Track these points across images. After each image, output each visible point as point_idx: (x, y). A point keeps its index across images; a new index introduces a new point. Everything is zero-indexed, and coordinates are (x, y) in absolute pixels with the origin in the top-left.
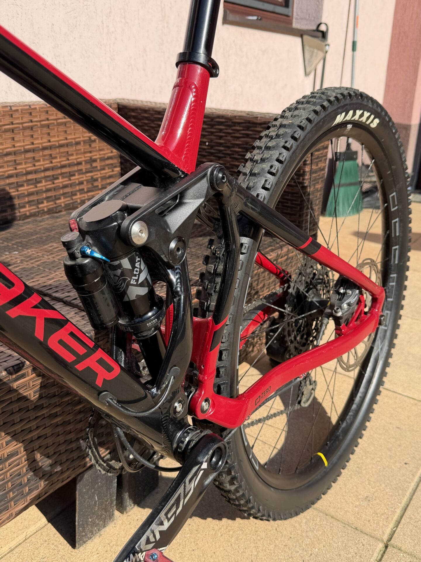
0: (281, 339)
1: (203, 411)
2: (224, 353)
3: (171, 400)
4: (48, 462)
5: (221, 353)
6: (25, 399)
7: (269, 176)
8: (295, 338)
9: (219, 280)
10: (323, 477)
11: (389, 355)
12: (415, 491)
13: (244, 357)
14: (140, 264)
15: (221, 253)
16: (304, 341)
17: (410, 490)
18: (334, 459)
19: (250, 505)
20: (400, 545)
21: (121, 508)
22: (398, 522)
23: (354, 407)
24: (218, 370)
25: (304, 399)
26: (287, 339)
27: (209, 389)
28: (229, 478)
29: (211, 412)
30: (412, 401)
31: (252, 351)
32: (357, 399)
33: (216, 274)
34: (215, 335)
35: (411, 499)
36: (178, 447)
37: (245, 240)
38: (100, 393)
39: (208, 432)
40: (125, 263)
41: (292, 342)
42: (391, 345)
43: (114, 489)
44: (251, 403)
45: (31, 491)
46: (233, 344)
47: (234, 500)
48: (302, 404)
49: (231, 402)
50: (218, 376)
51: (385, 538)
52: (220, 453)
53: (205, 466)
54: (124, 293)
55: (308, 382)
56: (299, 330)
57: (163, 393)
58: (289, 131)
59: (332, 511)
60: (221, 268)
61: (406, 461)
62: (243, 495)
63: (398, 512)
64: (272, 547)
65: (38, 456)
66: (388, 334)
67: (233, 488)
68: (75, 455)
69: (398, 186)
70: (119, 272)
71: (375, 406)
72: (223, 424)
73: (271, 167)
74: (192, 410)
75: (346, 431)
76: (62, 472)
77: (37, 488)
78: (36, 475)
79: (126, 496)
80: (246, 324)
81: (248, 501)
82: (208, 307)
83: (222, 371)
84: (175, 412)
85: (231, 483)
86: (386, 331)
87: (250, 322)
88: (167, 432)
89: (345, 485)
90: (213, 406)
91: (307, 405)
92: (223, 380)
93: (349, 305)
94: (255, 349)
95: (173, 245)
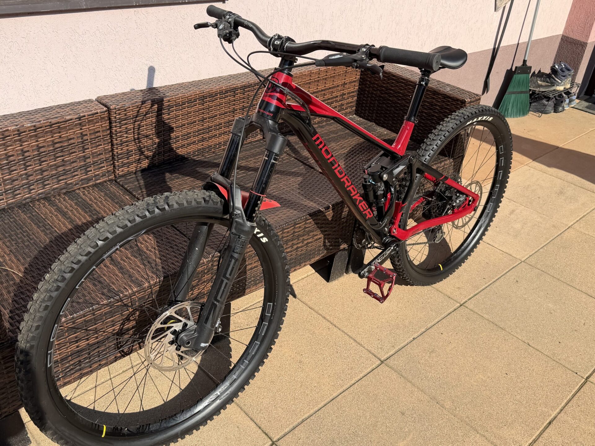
0: (429, 210)
1: (393, 233)
2: (404, 214)
3: (384, 227)
4: (329, 244)
5: (402, 214)
6: (328, 219)
7: (431, 151)
8: (436, 211)
9: (406, 188)
10: (439, 275)
11: (488, 225)
12: (483, 289)
13: (412, 216)
14: (383, 184)
15: (408, 178)
16: (440, 213)
17: (481, 289)
18: (447, 269)
19: (404, 272)
20: (467, 306)
21: (347, 272)
22: (470, 299)
23: (463, 247)
24: (401, 219)
25: (437, 239)
26: (432, 211)
27: (396, 226)
28: (398, 259)
29: (396, 233)
30: (501, 252)
31: (416, 213)
32: (465, 245)
33: (405, 186)
34: (402, 208)
35: (480, 292)
36: (384, 242)
37: (418, 175)
38: (366, 221)
39: (394, 239)
40: (379, 184)
41: (434, 213)
42: (491, 220)
43: (346, 262)
44: (410, 233)
45: (322, 253)
46: (407, 211)
47: (398, 269)
48: (435, 242)
49: (403, 231)
50: (400, 222)
51: (462, 303)
52: (397, 246)
53: (392, 248)
54: (377, 192)
55: (440, 232)
56: (438, 208)
57: (383, 224)
58: (443, 133)
59: (440, 289)
60: (408, 184)
61: (485, 277)
62: (402, 267)
63: (472, 295)
64: (410, 296)
65: (327, 241)
66: (490, 214)
67: (398, 264)
68: (337, 244)
69: (504, 143)
70: (376, 186)
71: (475, 249)
72: (400, 239)
73: (433, 148)
74: (390, 231)
75: (456, 258)
76: (331, 249)
77: (324, 253)
78: (324, 248)
79: (350, 267)
80: (414, 202)
81: (403, 271)
82: (400, 197)
83: (402, 220)
84: (385, 231)
85: (398, 262)
86: (489, 213)
87: (416, 202)
88: (381, 237)
89: (450, 281)
90: (397, 231)
91: (438, 242)
92: (402, 223)
93: (460, 201)
94: (418, 213)
95: (394, 179)
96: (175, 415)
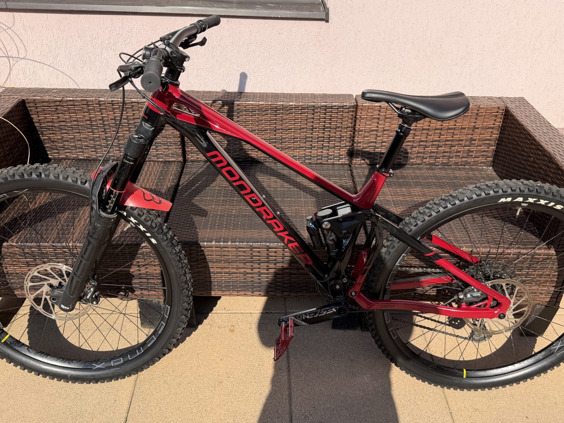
1: (352, 295)
14: (331, 233)
27: (357, 289)
44: (377, 306)
53: (334, 310)
57: (328, 277)
84: (336, 288)
88: (331, 293)
90: (358, 296)
96: (73, 360)
